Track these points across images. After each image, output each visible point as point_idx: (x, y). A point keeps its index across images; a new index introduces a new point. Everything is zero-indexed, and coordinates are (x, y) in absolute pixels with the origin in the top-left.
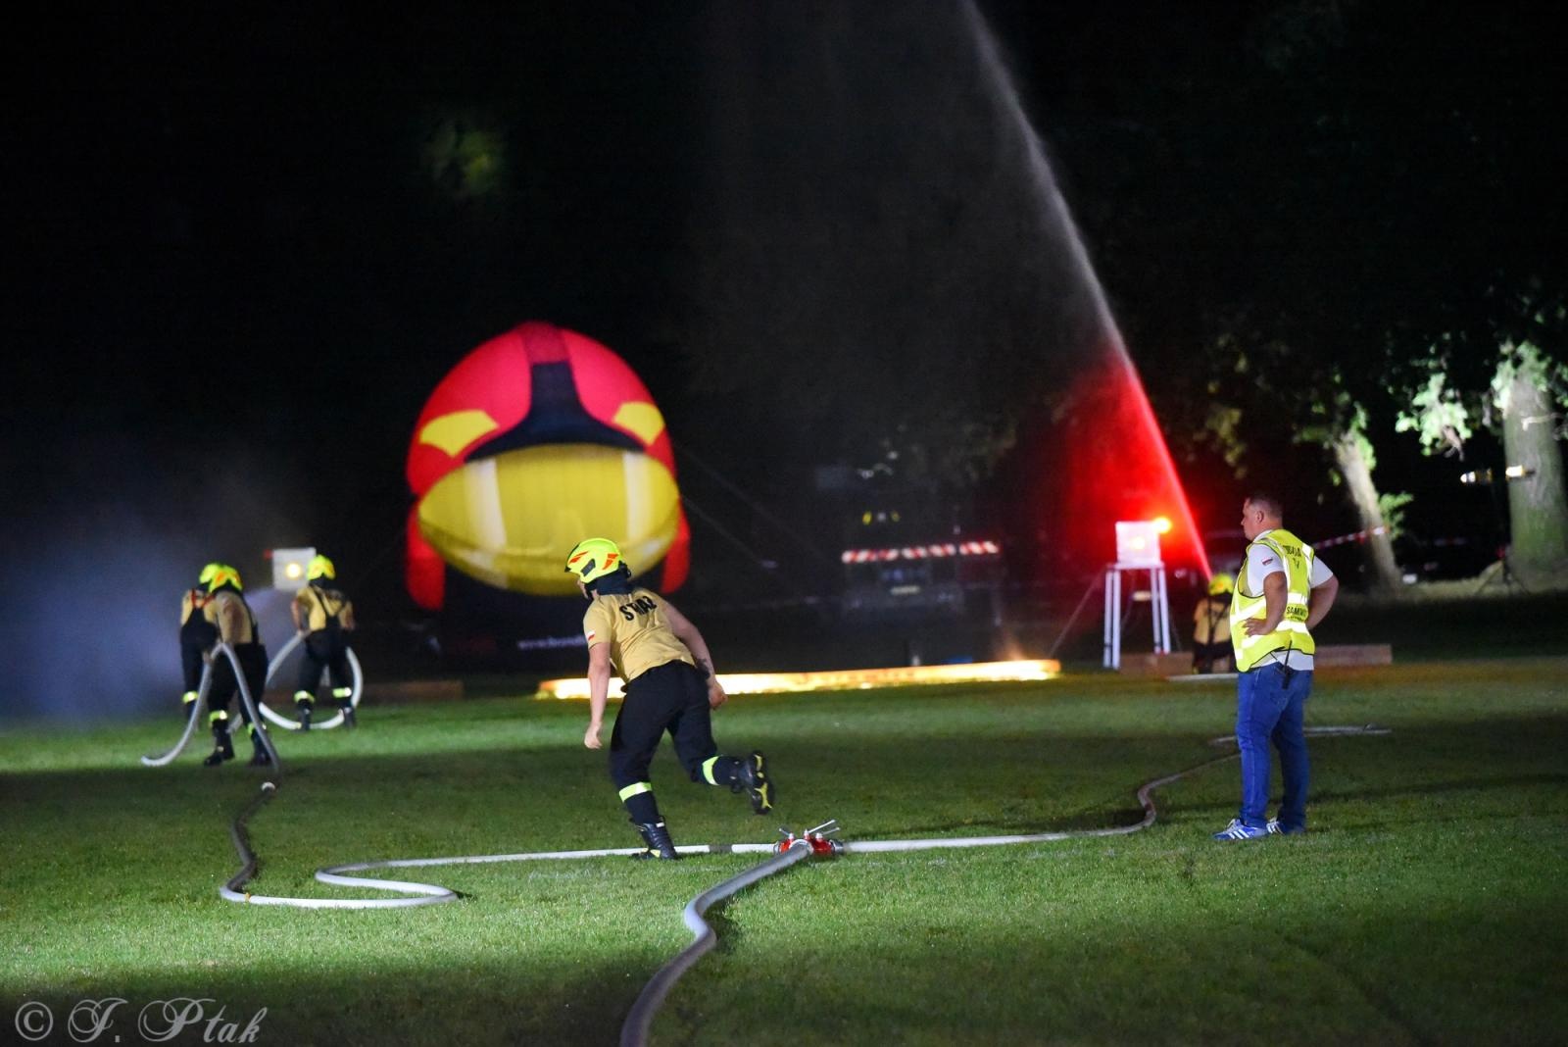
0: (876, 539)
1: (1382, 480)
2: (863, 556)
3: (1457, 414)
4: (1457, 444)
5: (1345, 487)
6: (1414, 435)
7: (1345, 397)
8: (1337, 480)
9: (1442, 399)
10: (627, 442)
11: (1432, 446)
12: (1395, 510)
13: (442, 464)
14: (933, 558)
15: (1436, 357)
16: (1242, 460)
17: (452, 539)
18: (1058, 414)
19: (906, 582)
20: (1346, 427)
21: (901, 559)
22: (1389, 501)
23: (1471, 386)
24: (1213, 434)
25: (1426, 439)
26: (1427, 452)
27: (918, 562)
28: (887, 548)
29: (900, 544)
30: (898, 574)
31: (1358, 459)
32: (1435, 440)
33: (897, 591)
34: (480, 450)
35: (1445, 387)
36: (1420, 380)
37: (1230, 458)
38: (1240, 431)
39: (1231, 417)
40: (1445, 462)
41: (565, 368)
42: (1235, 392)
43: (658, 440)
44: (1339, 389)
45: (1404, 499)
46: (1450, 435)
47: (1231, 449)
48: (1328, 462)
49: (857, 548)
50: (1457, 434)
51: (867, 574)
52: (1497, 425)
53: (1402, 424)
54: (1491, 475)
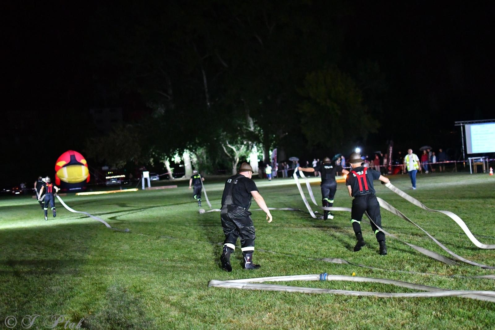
0: (110, 175)
1: (171, 166)
3: (179, 158)
6: (174, 161)
7: (166, 157)
8: (165, 167)
10: (82, 164)
11: (176, 162)
12: (172, 170)
13: (59, 168)
14: (117, 178)
15: (177, 151)
16: (154, 164)
17: (60, 176)
18: (132, 160)
19: (114, 180)
20: (166, 160)
21: (113, 178)
23: (181, 155)
24: (150, 162)
27: (115, 178)
29: (113, 176)
30: (113, 180)
31: (167, 164)
33: (113, 182)
34: (64, 166)
35: (178, 155)
36: (175, 154)
37: (152, 164)
38: (153, 161)
40: (178, 164)
41: (74, 155)
42: (153, 156)
43: (86, 164)
44: (166, 155)
45: (173, 169)
46: (178, 161)
48: (163, 164)
49: (108, 176)
51: (109, 180)
52: (184, 159)
53: (173, 160)
54: (183, 165)
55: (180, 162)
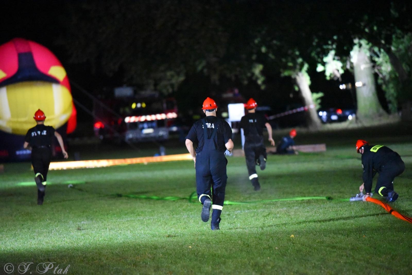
0: (138, 113)
1: (313, 89)
2: (133, 119)
3: (339, 64)
4: (338, 75)
5: (299, 92)
6: (324, 72)
7: (300, 60)
8: (296, 89)
9: (334, 59)
10: (53, 80)
11: (330, 76)
12: (317, 99)
14: (158, 120)
15: (332, 45)
16: (264, 82)
18: (200, 68)
19: (149, 128)
20: (301, 70)
21: (146, 121)
22: (316, 95)
23: (343, 55)
24: (253, 74)
25: (328, 74)
26: (328, 78)
27: (152, 121)
29: (146, 114)
30: (145, 125)
31: (304, 81)
32: (331, 74)
33: (145, 131)
34: (1, 84)
35: (336, 55)
36: (326, 53)
37: (259, 82)
38: (263, 72)
39: (259, 68)
40: (334, 82)
41: (30, 55)
42: (262, 59)
43: (65, 79)
44: (298, 57)
45: (320, 95)
46: (336, 72)
47: (260, 79)
48: (292, 82)
49: (131, 116)
50: (338, 71)
51: (134, 125)
52: (352, 68)
53: (320, 68)
54: (350, 86)
55: (342, 75)
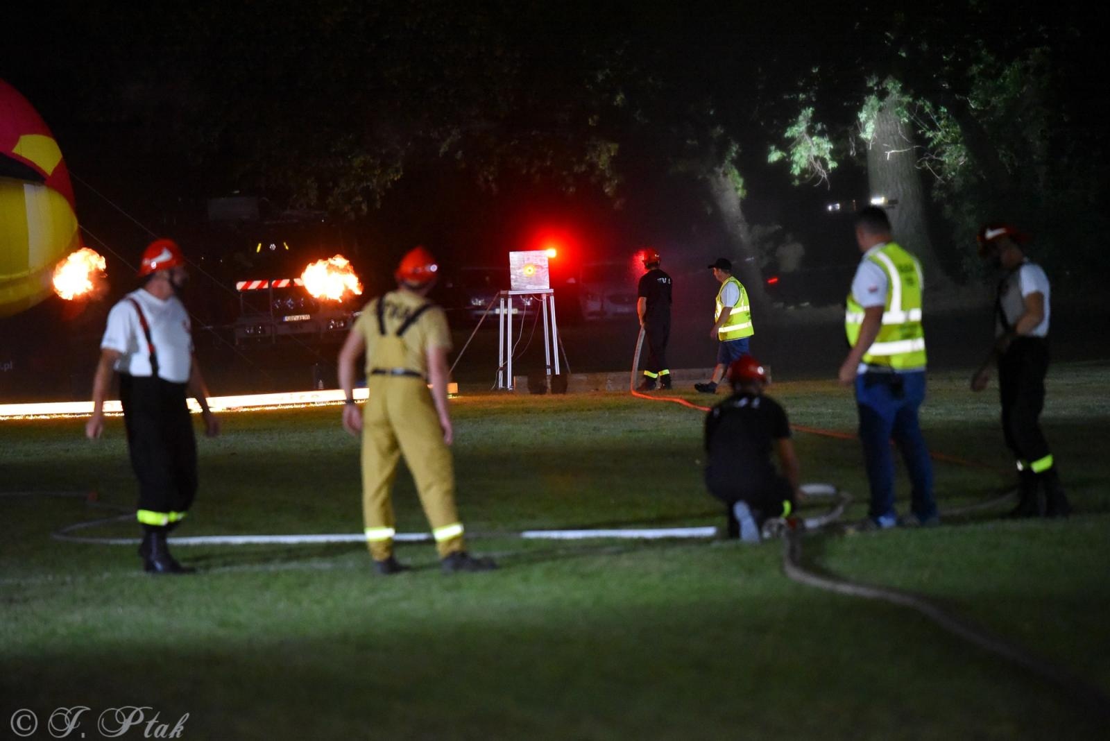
2: (255, 285)
3: (824, 146)
4: (824, 175)
5: (717, 217)
6: (785, 164)
7: (719, 130)
8: (709, 210)
9: (811, 132)
10: (24, 174)
11: (801, 176)
12: (766, 239)
15: (804, 91)
16: (619, 191)
18: (444, 148)
19: (298, 310)
20: (720, 160)
22: (758, 230)
23: (838, 118)
24: (592, 166)
25: (796, 171)
26: (797, 183)
28: (280, 279)
32: (804, 171)
33: (287, 319)
35: (814, 119)
36: (790, 117)
37: (608, 189)
38: (617, 163)
39: (609, 151)
46: (818, 166)
47: (610, 180)
49: (250, 276)
50: (824, 163)
52: (862, 155)
53: (772, 156)
